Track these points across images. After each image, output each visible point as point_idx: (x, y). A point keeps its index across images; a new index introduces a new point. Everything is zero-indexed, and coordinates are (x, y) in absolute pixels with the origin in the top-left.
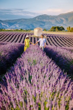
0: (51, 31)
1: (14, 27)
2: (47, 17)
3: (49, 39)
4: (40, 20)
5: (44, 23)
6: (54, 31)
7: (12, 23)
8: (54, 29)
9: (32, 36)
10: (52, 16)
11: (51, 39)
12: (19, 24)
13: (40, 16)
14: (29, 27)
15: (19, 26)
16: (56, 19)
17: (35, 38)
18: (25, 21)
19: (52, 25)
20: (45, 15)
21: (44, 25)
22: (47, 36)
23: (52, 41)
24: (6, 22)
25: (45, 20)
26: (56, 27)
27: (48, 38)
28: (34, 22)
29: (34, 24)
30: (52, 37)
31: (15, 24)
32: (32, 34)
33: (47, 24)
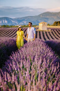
0: (53, 25)
1: (22, 24)
2: (50, 14)
3: (54, 33)
4: (44, 17)
5: (47, 19)
6: (56, 25)
7: (20, 20)
8: (57, 23)
9: (38, 30)
10: (54, 13)
11: (55, 32)
12: (26, 21)
13: (44, 13)
14: (35, 23)
15: (27, 23)
16: (58, 15)
17: (40, 32)
18: (31, 18)
19: (54, 20)
20: (48, 12)
21: (48, 21)
22: (51, 30)
23: (56, 34)
24: (16, 20)
25: (48, 17)
26: (58, 22)
27: (52, 31)
28: (39, 18)
29: (39, 21)
30: (56, 30)
31: (23, 21)
32: (37, 29)
33: (50, 20)
